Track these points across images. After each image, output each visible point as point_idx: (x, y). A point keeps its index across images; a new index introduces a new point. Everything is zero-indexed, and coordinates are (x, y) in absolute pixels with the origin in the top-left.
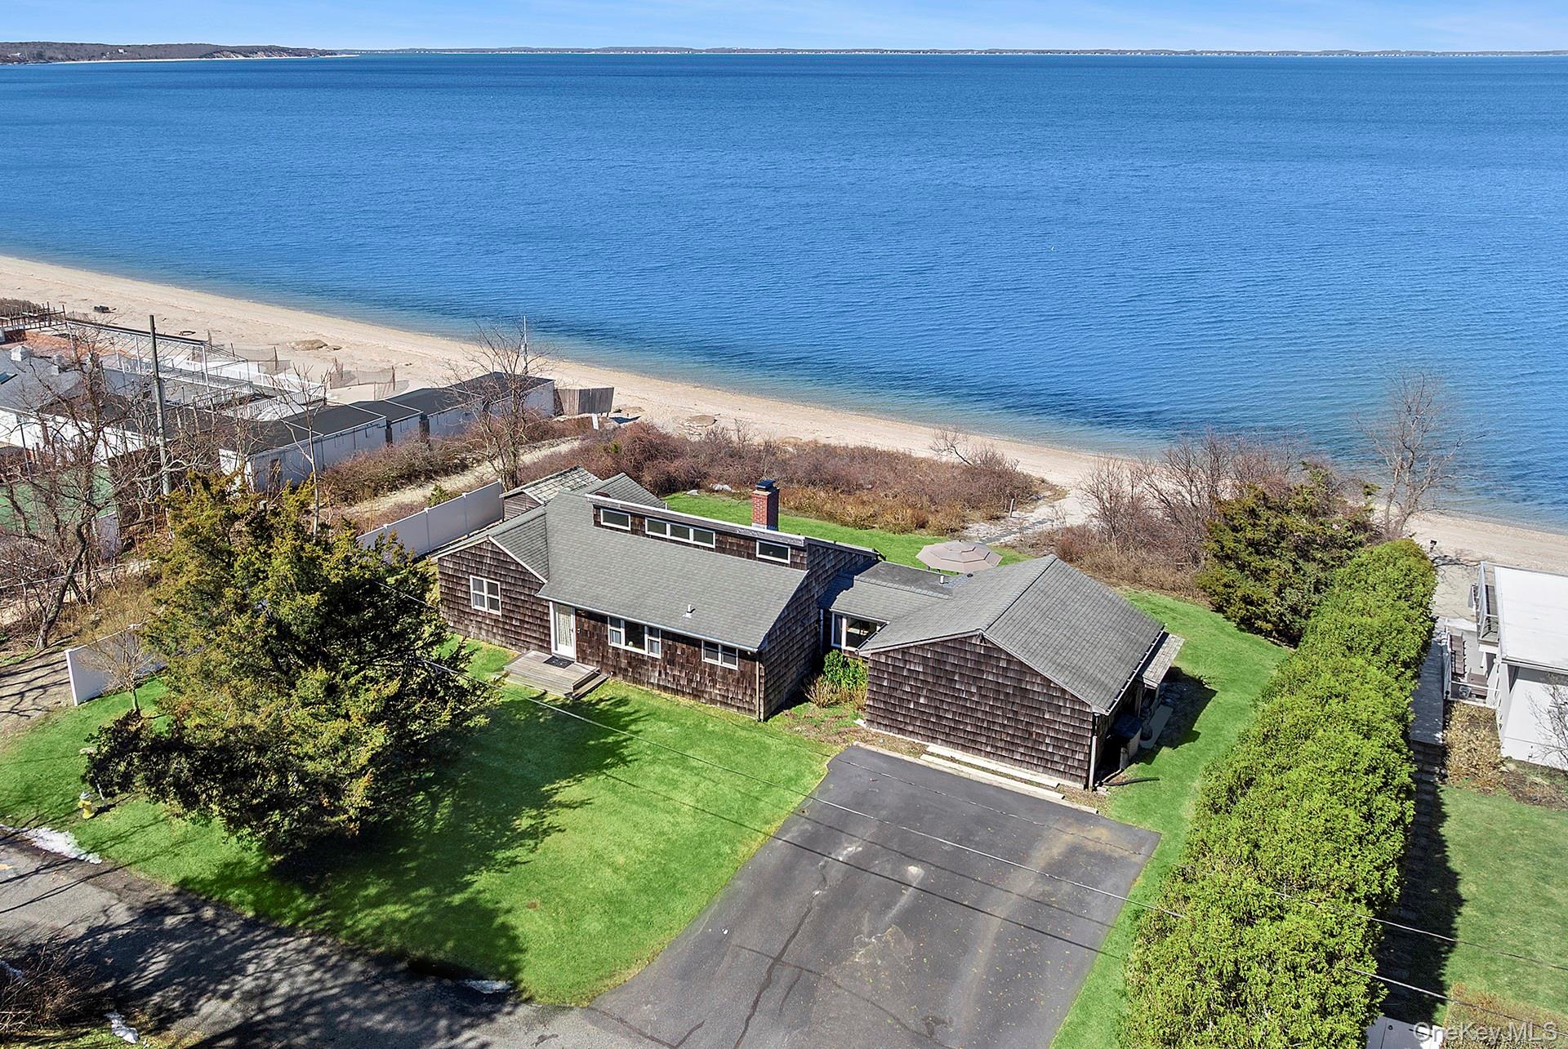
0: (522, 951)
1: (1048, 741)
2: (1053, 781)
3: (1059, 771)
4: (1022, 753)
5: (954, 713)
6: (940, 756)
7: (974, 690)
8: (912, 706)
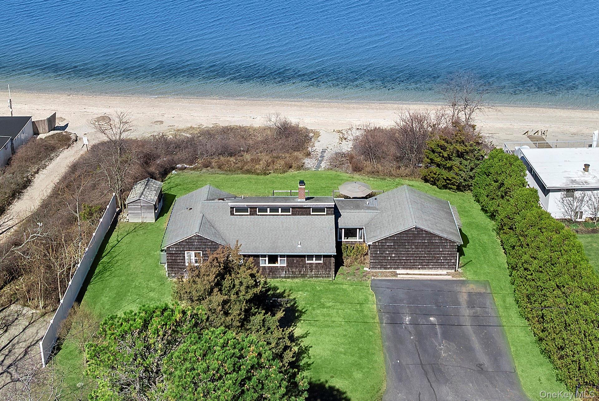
0: (345, 393)
1: (441, 258)
2: (445, 272)
3: (446, 268)
4: (432, 265)
5: (406, 257)
6: (403, 274)
7: (413, 247)
8: (389, 258)
